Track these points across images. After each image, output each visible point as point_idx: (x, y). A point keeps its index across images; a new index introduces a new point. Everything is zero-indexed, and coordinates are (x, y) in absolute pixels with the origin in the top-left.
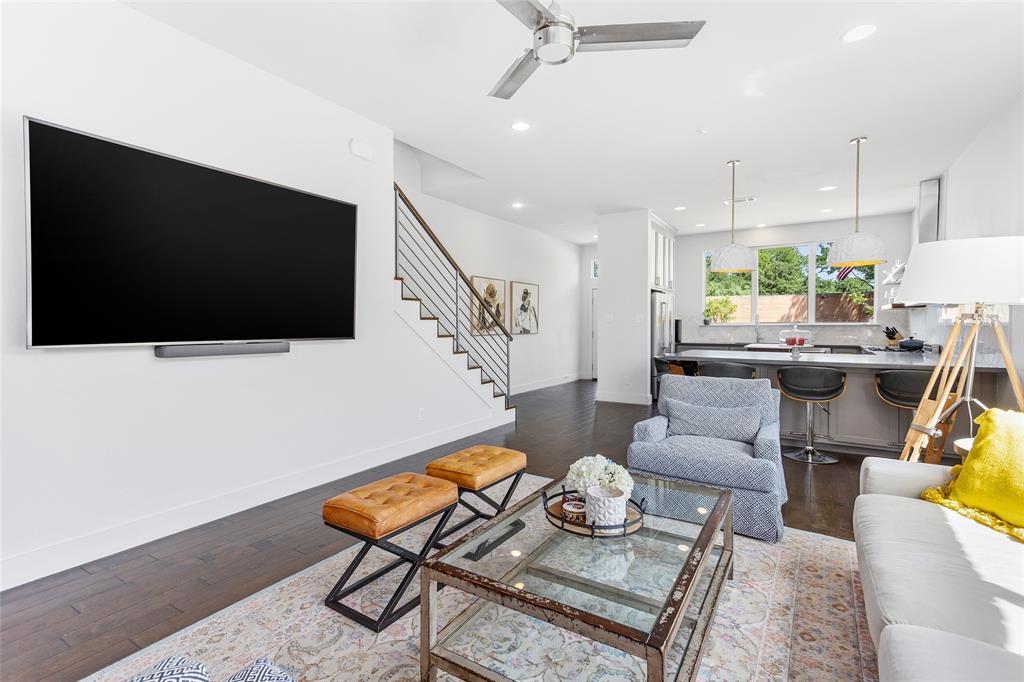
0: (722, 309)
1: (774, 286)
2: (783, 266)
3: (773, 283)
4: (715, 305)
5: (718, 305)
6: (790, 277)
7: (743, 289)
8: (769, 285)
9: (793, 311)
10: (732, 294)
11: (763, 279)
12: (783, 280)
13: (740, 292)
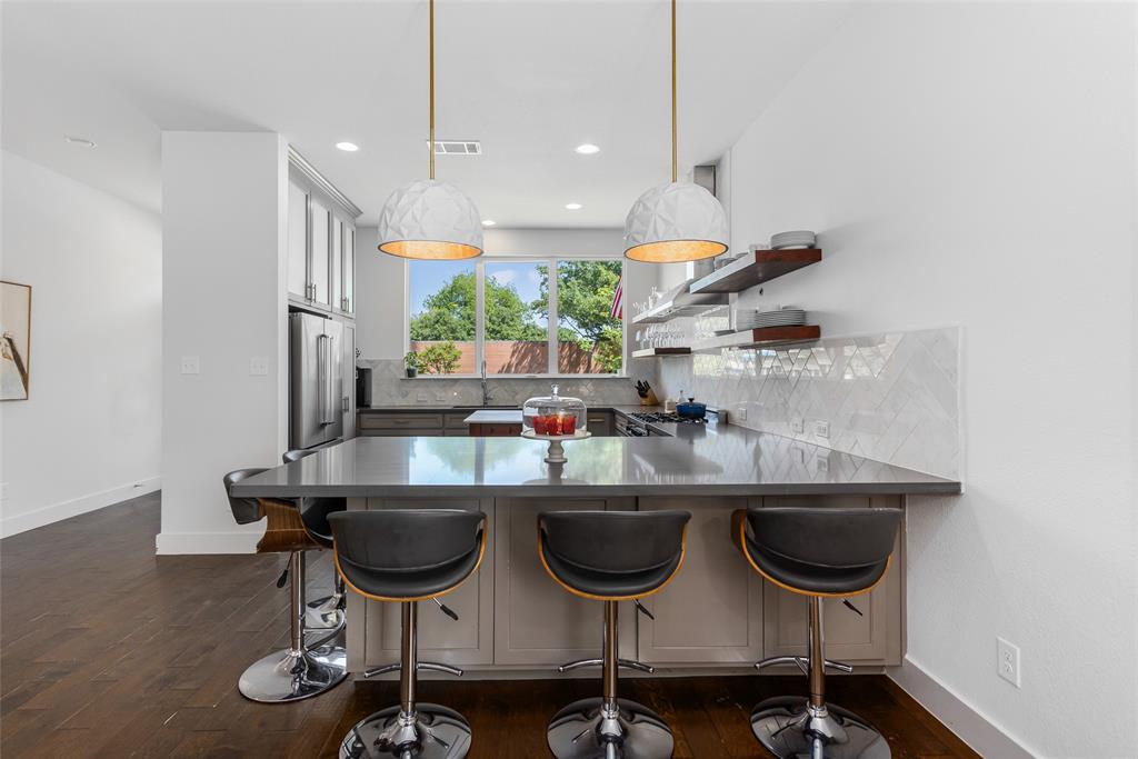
0: (446, 355)
1: (498, 332)
2: (506, 312)
3: (498, 328)
4: (439, 351)
5: (441, 351)
6: (511, 323)
7: (469, 335)
8: (494, 330)
9: (514, 360)
10: (457, 339)
11: (489, 325)
12: (505, 326)
13: (466, 337)
